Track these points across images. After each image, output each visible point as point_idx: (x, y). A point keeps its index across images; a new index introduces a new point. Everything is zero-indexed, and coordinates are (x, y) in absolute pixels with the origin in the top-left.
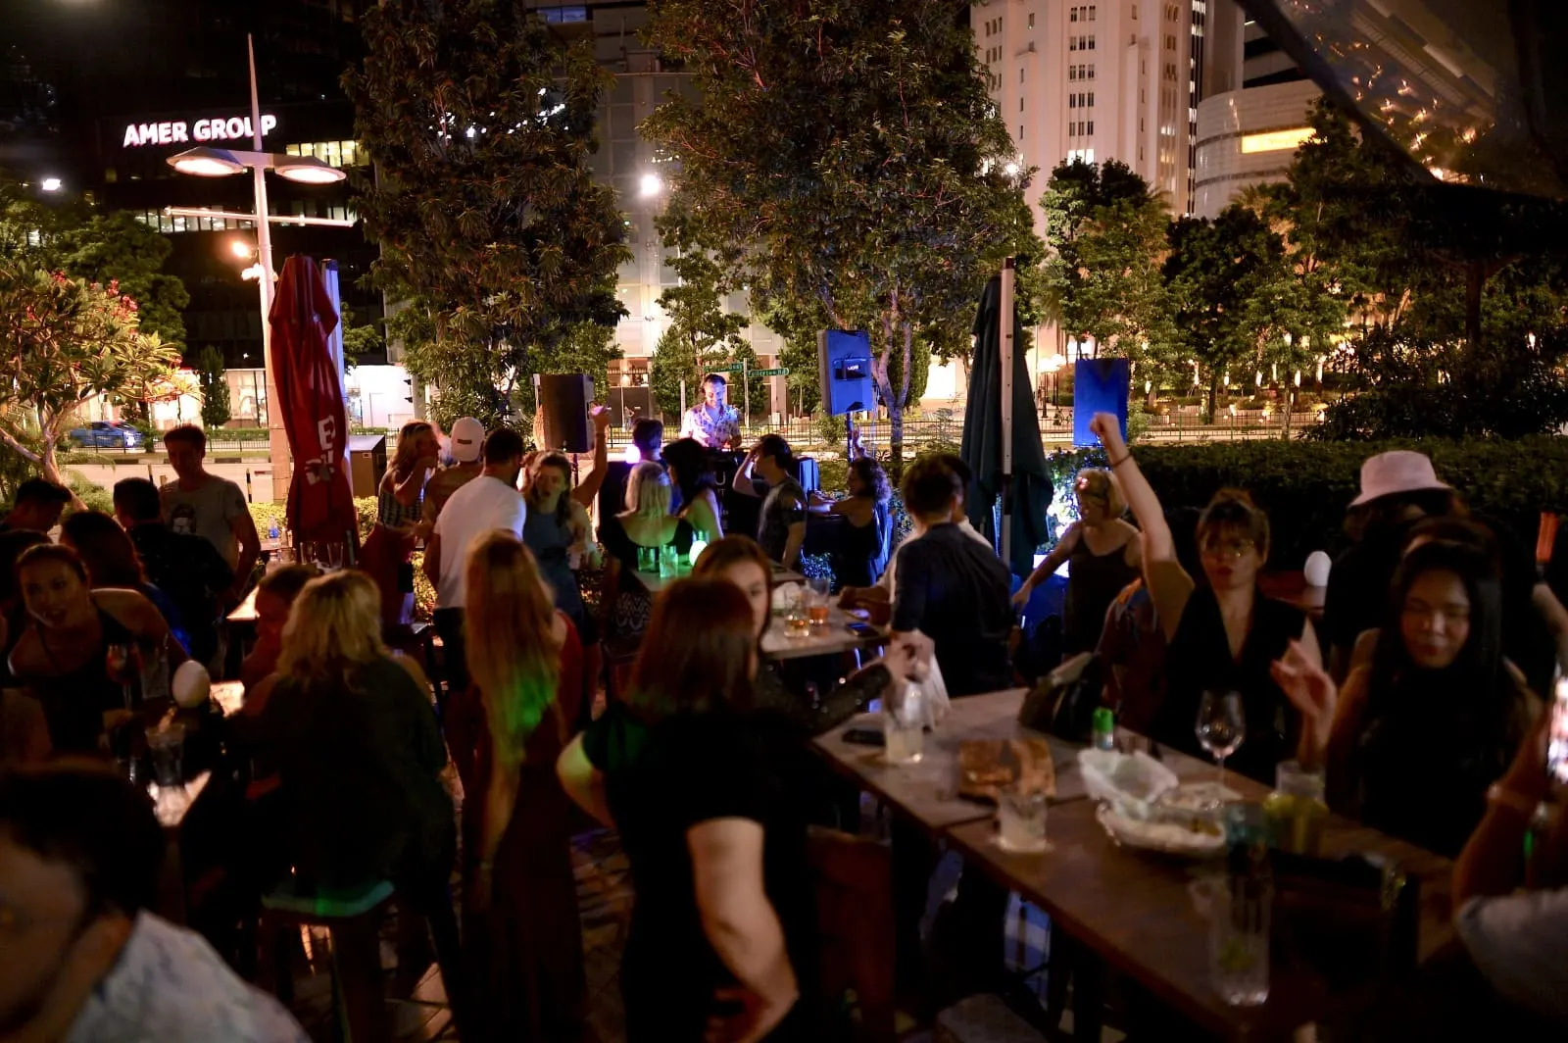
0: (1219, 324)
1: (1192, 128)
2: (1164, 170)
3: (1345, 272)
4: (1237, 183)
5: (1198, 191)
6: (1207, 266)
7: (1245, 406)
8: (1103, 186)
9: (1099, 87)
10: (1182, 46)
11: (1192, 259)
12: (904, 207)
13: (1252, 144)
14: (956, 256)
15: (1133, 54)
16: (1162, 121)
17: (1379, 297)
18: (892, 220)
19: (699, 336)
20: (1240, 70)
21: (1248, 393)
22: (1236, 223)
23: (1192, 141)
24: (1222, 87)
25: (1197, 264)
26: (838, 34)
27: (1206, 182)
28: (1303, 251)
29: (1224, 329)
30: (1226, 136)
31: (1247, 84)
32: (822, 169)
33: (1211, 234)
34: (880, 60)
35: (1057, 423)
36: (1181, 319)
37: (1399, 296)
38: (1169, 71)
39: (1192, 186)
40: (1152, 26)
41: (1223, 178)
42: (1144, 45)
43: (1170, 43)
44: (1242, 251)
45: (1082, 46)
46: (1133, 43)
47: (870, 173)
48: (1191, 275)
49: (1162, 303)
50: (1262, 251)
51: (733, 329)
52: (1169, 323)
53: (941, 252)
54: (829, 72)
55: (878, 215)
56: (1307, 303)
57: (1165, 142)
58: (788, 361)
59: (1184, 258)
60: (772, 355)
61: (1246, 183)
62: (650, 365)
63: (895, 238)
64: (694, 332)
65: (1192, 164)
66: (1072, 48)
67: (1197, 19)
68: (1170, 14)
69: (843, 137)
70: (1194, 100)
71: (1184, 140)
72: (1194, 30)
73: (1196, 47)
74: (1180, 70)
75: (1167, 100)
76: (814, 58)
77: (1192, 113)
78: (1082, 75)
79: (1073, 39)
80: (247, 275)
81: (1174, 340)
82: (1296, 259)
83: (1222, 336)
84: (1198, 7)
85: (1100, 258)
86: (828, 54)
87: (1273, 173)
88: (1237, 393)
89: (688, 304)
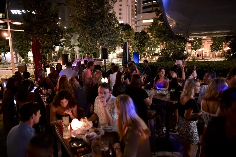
0: (141, 47)
1: (136, 19)
2: (132, 24)
3: (158, 40)
4: (142, 27)
5: (137, 27)
6: (140, 39)
7: (144, 58)
8: (125, 27)
9: (123, 12)
10: (134, 7)
11: (138, 37)
12: (106, 31)
13: (144, 21)
14: (113, 38)
15: (128, 7)
16: (132, 17)
17: (161, 43)
18: (104, 33)
19: (68, 48)
20: (142, 11)
21: (145, 56)
22: (143, 33)
23: (136, 20)
24: (140, 13)
25: (138, 38)
26: (97, 7)
27: (138, 26)
28: (152, 37)
29: (142, 47)
30: (141, 20)
31: (143, 13)
32: (95, 26)
33: (140, 34)
34: (103, 11)
35: (120, 61)
36: (137, 46)
37: (163, 43)
38: (132, 10)
39: (136, 27)
40: (130, 3)
41: (140, 26)
42: (129, 6)
43: (132, 6)
44: (144, 37)
45: (121, 6)
46: (128, 6)
47: (101, 27)
48: (138, 40)
49: (135, 44)
50: (147, 37)
51: (73, 47)
52: (136, 46)
53: (111, 37)
54: (95, 12)
55: (102, 32)
56: (153, 44)
57: (132, 20)
58: (80, 51)
59: (137, 37)
60: (77, 51)
61: (144, 27)
62: (57, 52)
63: (105, 35)
64: (67, 47)
65: (136, 24)
66: (119, 6)
67: (136, 3)
68: (132, 2)
69: (98, 21)
70: (136, 15)
71: (135, 20)
72: (136, 5)
73: (136, 7)
74: (134, 10)
75: (132, 14)
76: (93, 10)
77: (136, 17)
78: (121, 10)
79: (119, 5)
80: (6, 38)
81: (137, 49)
82: (152, 38)
83: (142, 48)
84: (136, 1)
85: (127, 37)
86: (95, 10)
87: (147, 25)
88: (143, 56)
89: (66, 43)
